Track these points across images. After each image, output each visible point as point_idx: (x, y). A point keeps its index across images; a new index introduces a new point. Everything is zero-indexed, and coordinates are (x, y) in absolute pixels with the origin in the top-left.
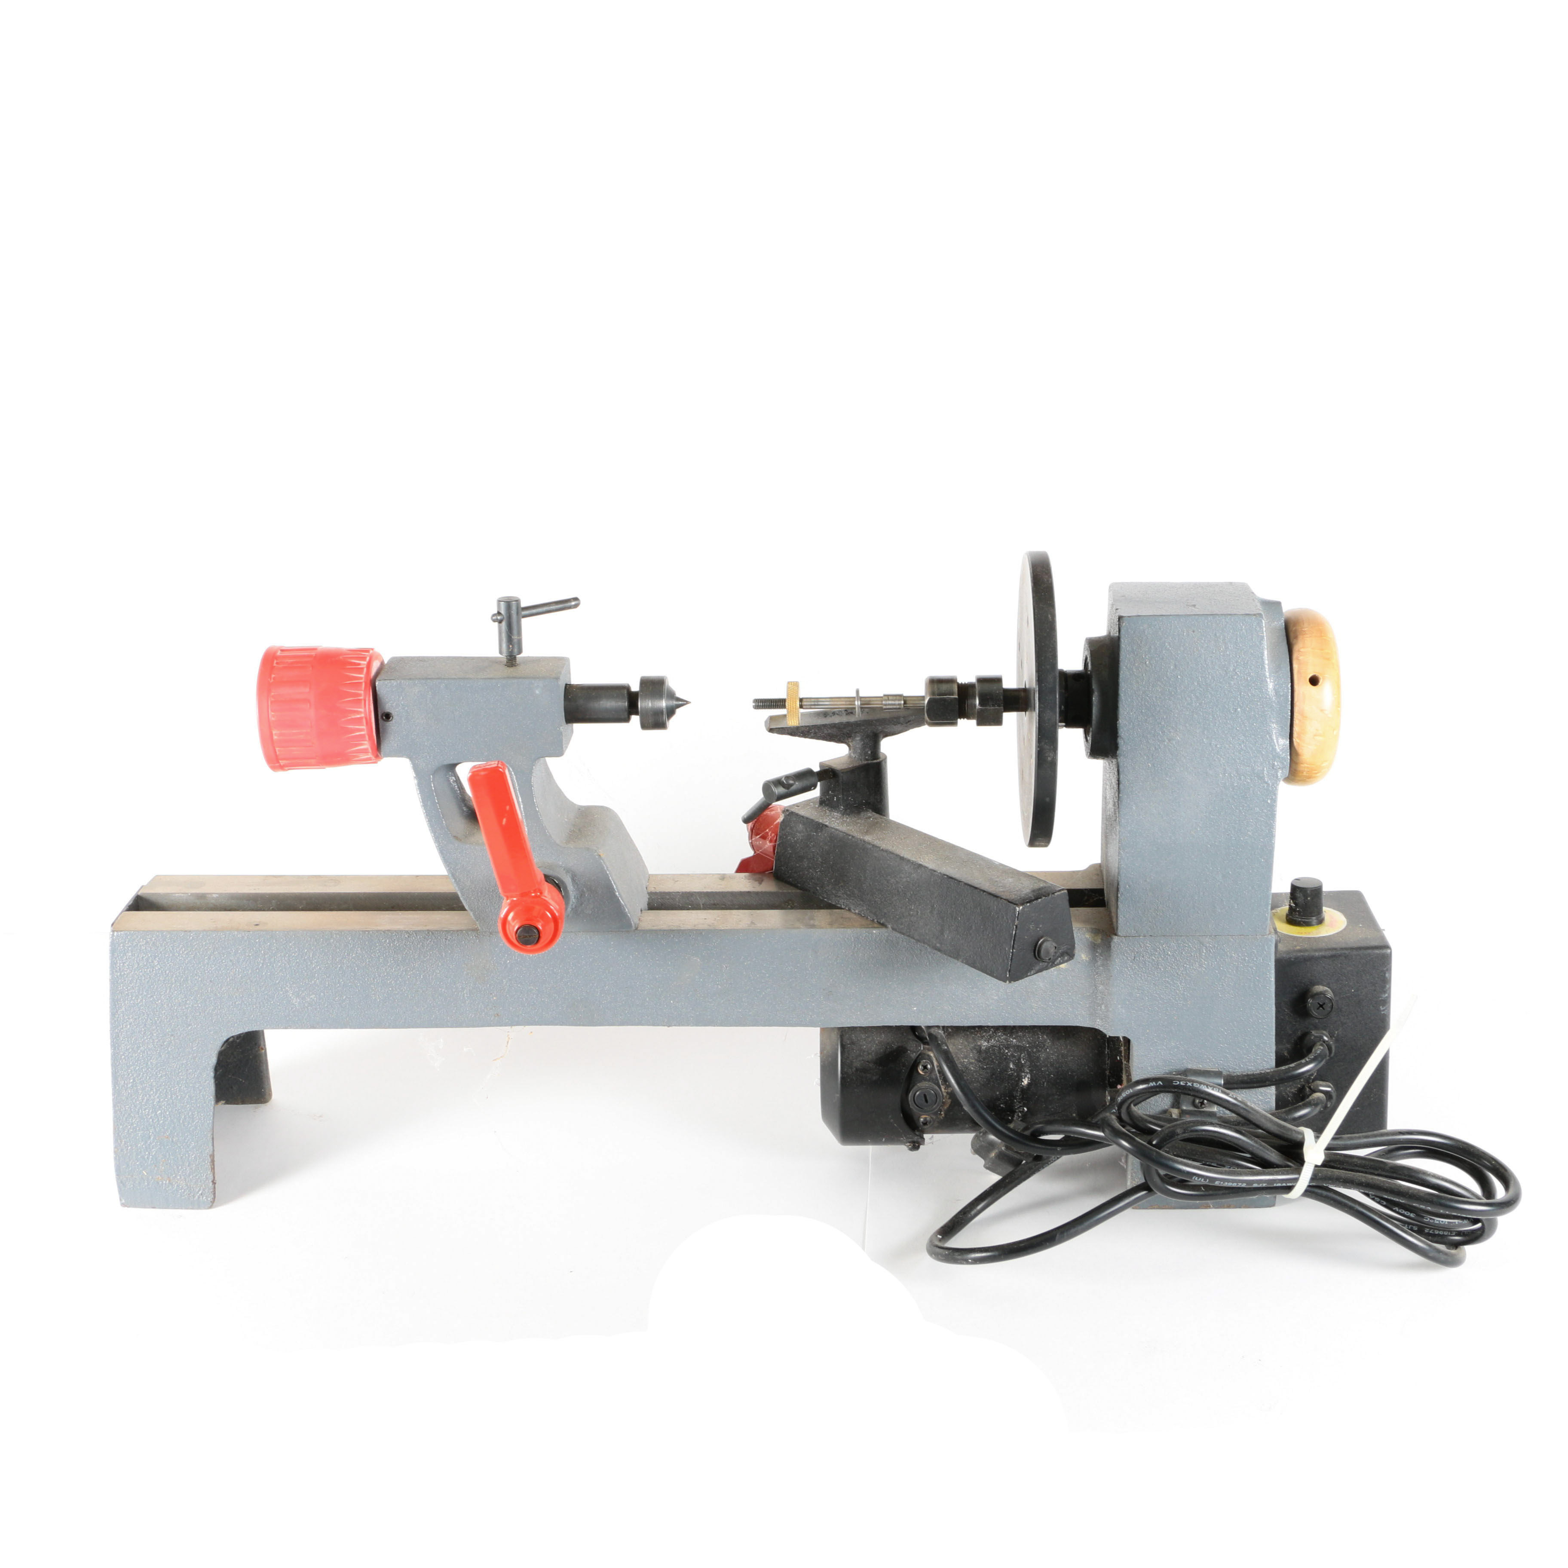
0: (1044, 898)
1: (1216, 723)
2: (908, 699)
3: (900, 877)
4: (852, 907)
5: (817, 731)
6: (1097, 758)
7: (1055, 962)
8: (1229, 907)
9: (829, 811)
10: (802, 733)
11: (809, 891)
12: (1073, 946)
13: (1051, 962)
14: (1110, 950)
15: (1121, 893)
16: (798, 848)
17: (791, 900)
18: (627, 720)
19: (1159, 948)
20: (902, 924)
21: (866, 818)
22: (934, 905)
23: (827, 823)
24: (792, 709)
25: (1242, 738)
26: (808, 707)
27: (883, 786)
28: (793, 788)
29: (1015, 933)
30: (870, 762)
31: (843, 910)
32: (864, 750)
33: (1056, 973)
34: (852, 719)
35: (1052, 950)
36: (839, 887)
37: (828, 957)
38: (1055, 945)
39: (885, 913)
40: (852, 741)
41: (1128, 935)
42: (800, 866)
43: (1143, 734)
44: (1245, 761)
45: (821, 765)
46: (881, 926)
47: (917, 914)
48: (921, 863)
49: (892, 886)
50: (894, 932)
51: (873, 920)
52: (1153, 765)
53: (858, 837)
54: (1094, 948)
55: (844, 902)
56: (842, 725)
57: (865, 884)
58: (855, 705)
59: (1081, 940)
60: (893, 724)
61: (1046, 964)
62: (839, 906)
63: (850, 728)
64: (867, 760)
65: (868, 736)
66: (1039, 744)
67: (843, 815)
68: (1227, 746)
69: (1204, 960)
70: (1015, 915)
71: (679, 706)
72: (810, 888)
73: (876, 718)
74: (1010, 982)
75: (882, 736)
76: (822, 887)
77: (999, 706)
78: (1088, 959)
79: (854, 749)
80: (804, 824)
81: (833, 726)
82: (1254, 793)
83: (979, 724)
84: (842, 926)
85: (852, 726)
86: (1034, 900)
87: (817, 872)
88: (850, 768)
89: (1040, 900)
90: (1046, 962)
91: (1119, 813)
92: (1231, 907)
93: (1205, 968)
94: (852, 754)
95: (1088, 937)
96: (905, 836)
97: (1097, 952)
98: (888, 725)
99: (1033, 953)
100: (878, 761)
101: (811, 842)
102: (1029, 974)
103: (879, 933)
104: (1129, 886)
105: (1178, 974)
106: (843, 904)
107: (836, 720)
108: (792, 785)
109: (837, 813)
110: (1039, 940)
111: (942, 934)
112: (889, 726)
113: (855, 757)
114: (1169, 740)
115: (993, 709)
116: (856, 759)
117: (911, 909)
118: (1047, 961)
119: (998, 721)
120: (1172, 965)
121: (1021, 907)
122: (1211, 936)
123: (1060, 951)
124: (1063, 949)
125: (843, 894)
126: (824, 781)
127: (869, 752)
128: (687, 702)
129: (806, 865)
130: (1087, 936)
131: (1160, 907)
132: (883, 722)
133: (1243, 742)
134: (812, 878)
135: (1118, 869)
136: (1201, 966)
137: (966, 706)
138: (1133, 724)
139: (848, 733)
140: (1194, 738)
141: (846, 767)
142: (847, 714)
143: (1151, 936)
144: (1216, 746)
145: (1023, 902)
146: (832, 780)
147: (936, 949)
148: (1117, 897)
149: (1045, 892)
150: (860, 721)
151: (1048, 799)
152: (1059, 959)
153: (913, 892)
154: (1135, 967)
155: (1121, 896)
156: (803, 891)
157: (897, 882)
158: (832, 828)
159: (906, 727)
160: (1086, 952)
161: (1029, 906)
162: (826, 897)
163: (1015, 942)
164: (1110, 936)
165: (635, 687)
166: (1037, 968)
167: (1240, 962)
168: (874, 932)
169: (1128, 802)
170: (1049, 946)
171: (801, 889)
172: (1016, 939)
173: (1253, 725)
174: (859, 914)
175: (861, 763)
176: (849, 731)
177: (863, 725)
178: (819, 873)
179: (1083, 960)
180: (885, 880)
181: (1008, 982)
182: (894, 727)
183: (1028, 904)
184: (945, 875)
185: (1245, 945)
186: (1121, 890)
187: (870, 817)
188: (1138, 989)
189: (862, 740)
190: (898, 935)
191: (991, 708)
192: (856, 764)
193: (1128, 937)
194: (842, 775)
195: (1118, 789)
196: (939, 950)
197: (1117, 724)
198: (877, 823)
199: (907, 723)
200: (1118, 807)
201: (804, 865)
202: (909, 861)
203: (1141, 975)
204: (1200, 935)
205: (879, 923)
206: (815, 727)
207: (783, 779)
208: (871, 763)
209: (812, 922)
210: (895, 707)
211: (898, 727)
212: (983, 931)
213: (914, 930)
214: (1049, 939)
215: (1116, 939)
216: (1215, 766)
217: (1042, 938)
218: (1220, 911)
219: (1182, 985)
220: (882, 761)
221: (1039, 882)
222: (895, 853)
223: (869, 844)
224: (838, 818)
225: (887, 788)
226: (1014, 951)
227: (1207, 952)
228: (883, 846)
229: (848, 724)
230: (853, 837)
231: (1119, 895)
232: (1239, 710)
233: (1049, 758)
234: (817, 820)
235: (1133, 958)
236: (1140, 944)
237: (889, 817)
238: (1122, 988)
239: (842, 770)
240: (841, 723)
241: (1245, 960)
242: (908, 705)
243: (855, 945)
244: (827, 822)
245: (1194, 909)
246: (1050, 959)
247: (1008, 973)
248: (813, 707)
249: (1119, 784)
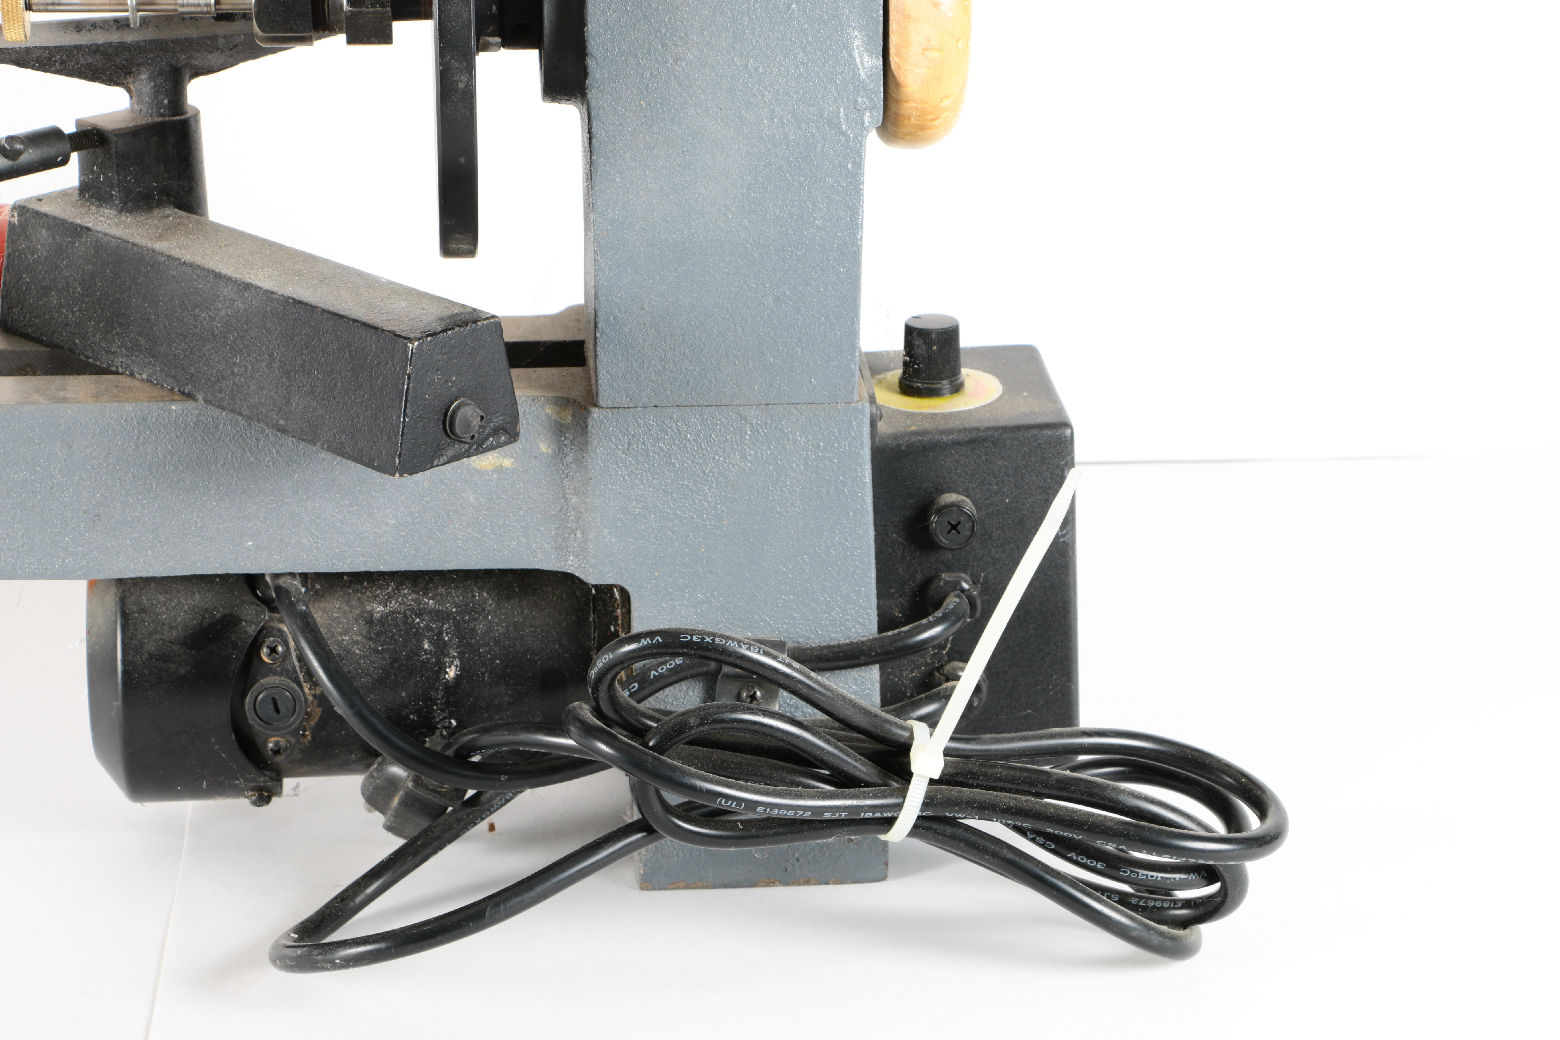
0: (457, 329)
1: (755, 29)
3: (215, 309)
4: (136, 369)
5: (64, 57)
6: (559, 101)
7: (483, 444)
8: (788, 354)
9: (97, 207)
10: (38, 62)
11: (62, 347)
12: (515, 419)
13: (475, 443)
14: (587, 433)
15: (600, 330)
16: (40, 272)
17: (29, 366)
19: (671, 428)
20: (220, 391)
21: (162, 217)
22: (273, 353)
23: (90, 225)
24: (11, 10)
25: (801, 56)
26: (41, 7)
27: (194, 164)
28: (25, 158)
29: (408, 389)
30: (167, 119)
31: (120, 376)
32: (155, 98)
33: (495, 476)
34: (130, 38)
35: (476, 422)
36: (113, 336)
37: (91, 453)
38: (482, 414)
39: (193, 375)
40: (134, 82)
41: (616, 405)
42: (45, 305)
43: (630, 50)
44: (807, 95)
45: (78, 123)
46: (185, 398)
47: (246, 371)
48: (249, 281)
49: (202, 326)
50: (209, 407)
51: (172, 389)
52: (648, 104)
53: (144, 244)
54: (561, 431)
55: (122, 362)
56: (110, 47)
57: (156, 325)
58: (126, 4)
59: (538, 417)
61: (467, 446)
62: (114, 369)
63: (127, 55)
64: (162, 115)
65: (161, 73)
66: (442, 59)
67: (120, 212)
68: (775, 70)
69: (749, 448)
70: (407, 356)
72: (63, 341)
73: (172, 37)
74: (401, 475)
75: (187, 75)
76: (84, 339)
77: (383, 5)
78: (550, 452)
79: (139, 97)
80: (49, 228)
81: (95, 49)
82: (823, 153)
83: (351, 41)
84: (115, 399)
85: (130, 51)
86: (439, 333)
87: (74, 313)
88: (130, 128)
89: (450, 332)
90: (466, 443)
91: (592, 189)
92: (790, 354)
93: (751, 461)
94: (136, 106)
95: (550, 413)
96: (227, 243)
97: (566, 438)
98: (198, 51)
99: (441, 426)
100: (183, 117)
101: (62, 261)
102: (436, 462)
103: (183, 411)
104: (614, 318)
105: (704, 473)
106: (122, 366)
107: (100, 38)
108: (19, 153)
109: (111, 209)
110: (452, 404)
111: (289, 401)
112: (198, 54)
113: (141, 110)
114: (676, 61)
115: (373, 13)
116: (143, 114)
117: (234, 364)
118: (468, 440)
119: (385, 37)
120: (695, 457)
121: (416, 343)
122: (760, 405)
123: (492, 424)
124: (497, 422)
125: (119, 347)
126: (84, 152)
127: (166, 102)
129: (55, 302)
130: (548, 411)
131: (669, 356)
132: (186, 44)
133: (803, 63)
134: (67, 325)
135: (595, 288)
136: (743, 457)
137: (326, 6)
138: (612, 32)
139: (123, 65)
140: (718, 56)
141: (124, 127)
142: (118, 28)
143: (656, 406)
144: (756, 69)
145: (420, 336)
146: (98, 150)
147: (279, 430)
148: (595, 338)
149: (461, 320)
150: (144, 41)
151: (462, 160)
152: (491, 439)
153: (238, 333)
154: (629, 461)
155: (601, 336)
156: (52, 348)
157: (212, 319)
158: (98, 232)
159: (231, 57)
160: (546, 439)
161: (431, 341)
162: (91, 354)
163: (408, 405)
164: (585, 408)
166: (451, 452)
167: (811, 451)
168: (174, 408)
169: (608, 169)
170: (470, 413)
171: (47, 346)
172: (409, 398)
173: (819, 32)
174: (149, 381)
175: (150, 120)
176: (126, 60)
177: (151, 51)
178: (77, 314)
179: (542, 454)
180: (191, 315)
181: (397, 475)
182: (210, 57)
183: (429, 339)
184: (290, 298)
185: (819, 421)
186: (601, 325)
187: (169, 216)
188: (637, 501)
189: (151, 78)
190: (217, 412)
191: (370, 9)
192: (142, 121)
193: (616, 410)
194: (115, 139)
195: (590, 147)
196: (284, 431)
197: (584, 32)
198: (179, 224)
199: (231, 49)
200: (591, 180)
201: (52, 302)
202: (229, 279)
203: (642, 476)
204: (741, 403)
205: (183, 393)
206: (59, 49)
207: (3, 142)
208: (169, 121)
209: (62, 394)
210: (199, 9)
211: (214, 58)
212: (355, 390)
213: (241, 400)
214: (470, 402)
215: (595, 412)
216: (756, 106)
217: (456, 400)
218: (772, 360)
219: (713, 493)
220: (190, 118)
221: (453, 306)
222: (206, 267)
223: (162, 254)
224: (112, 216)
225: (203, 169)
226: (407, 420)
227: (754, 433)
228: (187, 256)
229: (122, 47)
230: (134, 244)
231: (598, 335)
232: (794, 6)
233: (460, 84)
234: (72, 220)
235: (627, 446)
236: (637, 422)
237: (205, 216)
238: (609, 499)
239: (115, 130)
240: (110, 45)
241: (819, 446)
242: (223, 7)
243: (139, 432)
244: (90, 222)
245: (728, 358)
246: (473, 437)
247: (397, 460)
248: (51, 7)
249: (590, 139)
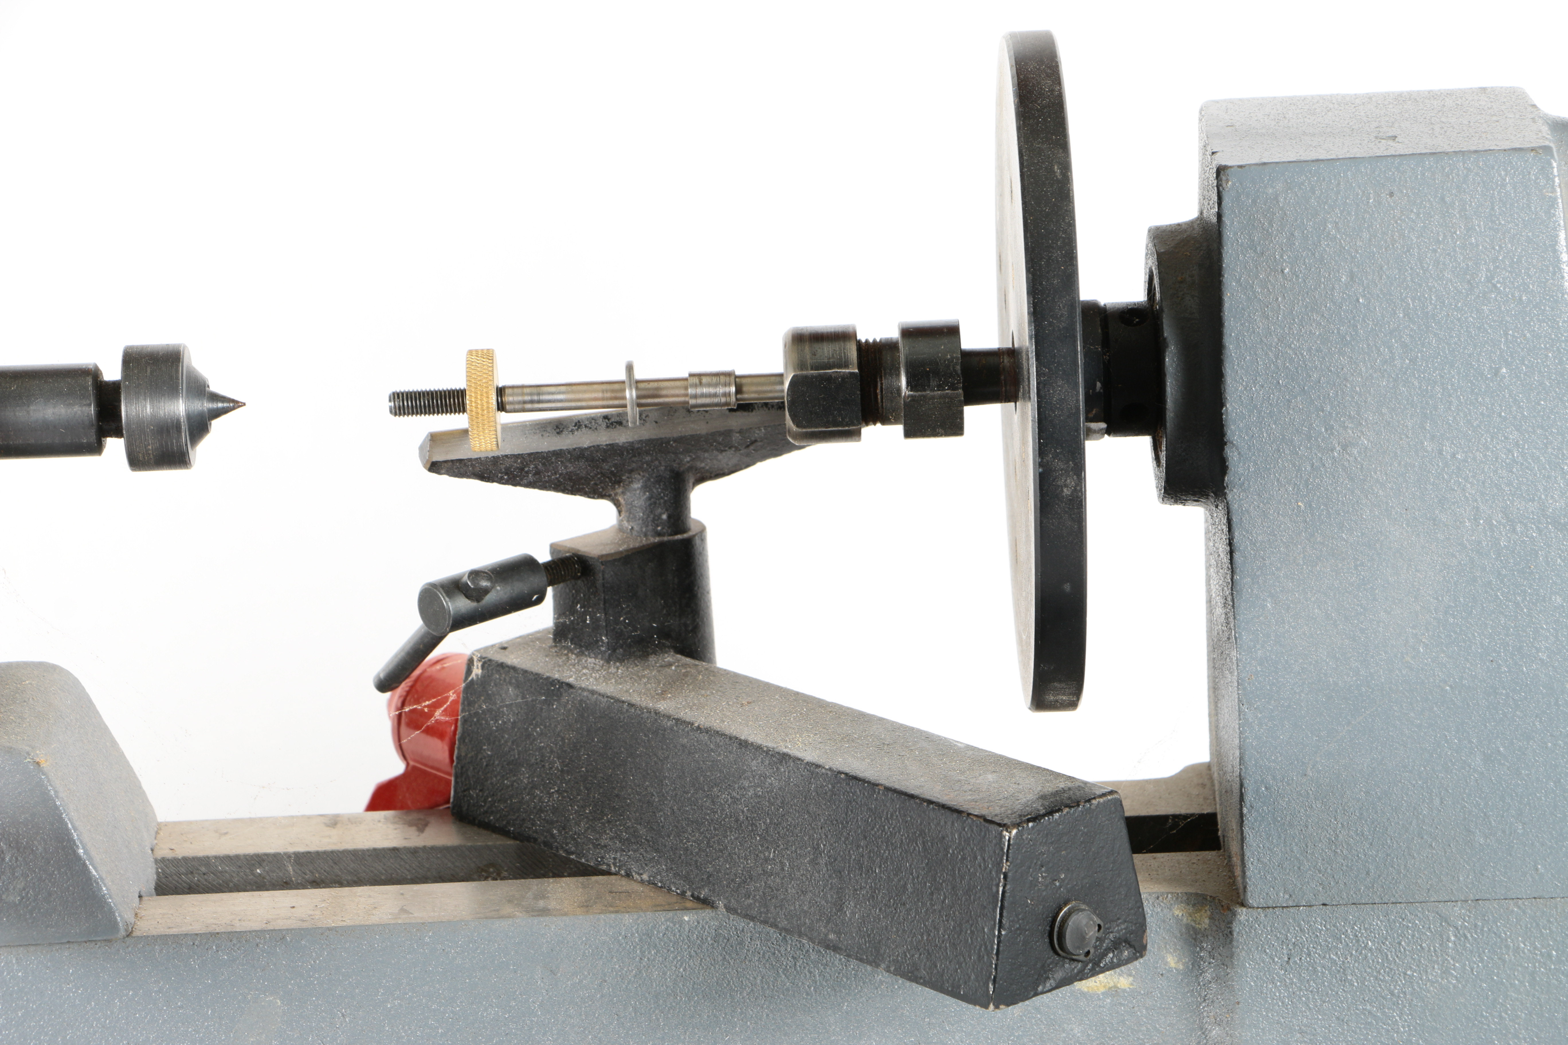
0: (1066, 810)
1: (1451, 403)
2: (744, 381)
3: (740, 788)
4: (634, 868)
5: (540, 466)
6: (1183, 502)
7: (1100, 962)
8: (1504, 832)
9: (577, 655)
10: (506, 474)
11: (535, 840)
12: (1141, 926)
13: (1090, 961)
14: (1231, 941)
15: (1248, 804)
16: (506, 742)
17: (492, 865)
18: (96, 448)
19: (1345, 933)
20: (747, 896)
21: (661, 666)
22: (818, 844)
23: (571, 680)
24: (480, 411)
25: (1514, 435)
26: (517, 407)
27: (699, 595)
28: (490, 598)
29: (1004, 892)
30: (666, 539)
31: (613, 877)
32: (651, 512)
33: (1109, 1001)
34: (621, 437)
35: (1092, 933)
36: (603, 824)
37: (581, 981)
38: (1099, 922)
39: (710, 875)
40: (623, 493)
41: (1270, 903)
42: (512, 785)
43: (1284, 436)
44: (1524, 487)
45: (554, 548)
46: (700, 906)
47: (783, 869)
48: (785, 750)
49: (723, 810)
50: (732, 917)
51: (683, 893)
52: (1309, 505)
53: (644, 705)
54: (1195, 939)
55: (615, 859)
56: (597, 451)
57: (661, 810)
58: (624, 398)
59: (1164, 921)
60: (717, 450)
61: (1080, 965)
62: (604, 867)
63: (617, 460)
64: (659, 534)
65: (659, 480)
66: (1042, 458)
67: (608, 661)
68: (1479, 455)
69: (1453, 959)
70: (1002, 849)
71: (217, 414)
72: (536, 832)
73: (675, 435)
74: (997, 1007)
75: (691, 481)
76: (564, 829)
77: (953, 387)
78: (1181, 967)
79: (630, 511)
80: (518, 686)
81: (579, 454)
82: (1548, 563)
83: (909, 433)
84: (611, 909)
85: (621, 455)
86: (1044, 816)
87: (551, 795)
88: (621, 552)
89: (1057, 815)
90: (1078, 961)
91: (1235, 618)
92: (1507, 833)
93: (1456, 977)
94: (625, 524)
95: (1180, 915)
96: (750, 699)
97: (1202, 949)
98: (706, 451)
99: (1047, 940)
100: (685, 536)
101: (536, 727)
102: (1040, 988)
103: (698, 923)
104: (1266, 788)
105: (1392, 994)
106: (614, 864)
107: (584, 440)
108: (486, 591)
109: (596, 658)
110: (1061, 909)
111: (841, 909)
112: (706, 455)
113: (632, 528)
114: (1344, 448)
115: (940, 397)
116: (635, 533)
117: (767, 860)
118: (1082, 958)
119: (954, 427)
120: (1379, 972)
121: (1014, 832)
122: (1466, 901)
123: (1111, 935)
124: (1118, 931)
125: (611, 839)
126: (561, 585)
127: (664, 517)
128: (236, 404)
129: (525, 781)
130: (1178, 912)
131: (1341, 837)
132: (692, 443)
133: (1517, 445)
134: (541, 810)
135: (1240, 749)
136: (1446, 972)
137: (878, 391)
138: (1259, 412)
139: (612, 472)
140: (1401, 439)
141: (613, 551)
142: (608, 427)
143: (1324, 905)
144: (1453, 456)
145: (1018, 821)
146: (579, 582)
147: (827, 947)
148: (1242, 815)
149: (1070, 798)
150: (641, 441)
151: (1067, 587)
152: (1111, 955)
153: (771, 819)
154: (1290, 979)
155: (1250, 812)
156: (521, 841)
157: (735, 801)
158: (583, 689)
159: (748, 455)
160: (1175, 950)
161: (1033, 827)
162: (573, 849)
163: (1005, 914)
164: (1229, 909)
165: (112, 372)
166: (1059, 975)
167: (1540, 962)
168: (686, 918)
169: (1255, 591)
170: (1084, 922)
171: (515, 838)
172: (1006, 904)
173: (1539, 404)
174: (652, 883)
175: (644, 541)
176: (615, 466)
177: (647, 453)
178: (556, 796)
179: (1170, 970)
180: (707, 796)
181: (992, 1006)
182: (720, 457)
183: (1030, 824)
184: (840, 773)
185: (1549, 921)
186: (1249, 797)
187: (670, 665)
188: (1301, 1032)
189: (645, 488)
190: (741, 923)
191: (936, 393)
192: (636, 543)
193: (1271, 910)
194: (602, 567)
195: (1231, 563)
196: (836, 949)
197: (1222, 414)
198: (686, 675)
199: (748, 446)
200: (1233, 606)
201: (522, 781)
202: (759, 748)
203: (1308, 998)
204: (1441, 898)
205: (697, 899)
206: (535, 456)
207: (465, 578)
208: (669, 541)
209: (541, 903)
210: (716, 400)
211: (725, 458)
212: (932, 894)
213: (775, 907)
214: (1083, 907)
215: (1243, 914)
216: (1454, 503)
217: (1065, 904)
218: (1482, 841)
219: (1406, 1021)
220: (694, 536)
221: (1056, 779)
222: (727, 732)
223: (669, 717)
224: (597, 667)
225: (709, 601)
226: (1003, 933)
227: (1460, 940)
228: (701, 719)
229: (613, 450)
230: (631, 705)
231: (1245, 811)
232: (1504, 370)
233: (1065, 490)
234: (548, 674)
235: (1286, 959)
236: (1299, 925)
237: (715, 663)
238: (1263, 1029)
239: (602, 556)
240: (597, 448)
241: (1550, 956)
242: (746, 396)
243: (642, 952)
244: (571, 677)
245: (1422, 838)
246: (1088, 953)
247: (991, 986)
248: (529, 406)
249: (1231, 553)
